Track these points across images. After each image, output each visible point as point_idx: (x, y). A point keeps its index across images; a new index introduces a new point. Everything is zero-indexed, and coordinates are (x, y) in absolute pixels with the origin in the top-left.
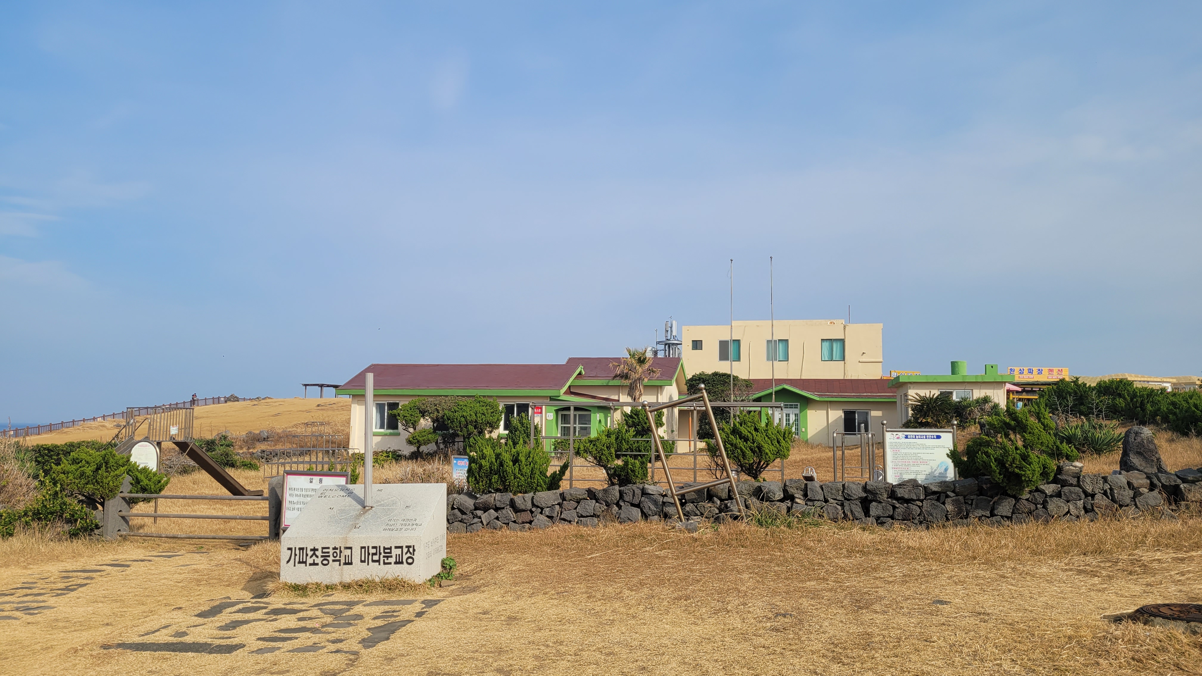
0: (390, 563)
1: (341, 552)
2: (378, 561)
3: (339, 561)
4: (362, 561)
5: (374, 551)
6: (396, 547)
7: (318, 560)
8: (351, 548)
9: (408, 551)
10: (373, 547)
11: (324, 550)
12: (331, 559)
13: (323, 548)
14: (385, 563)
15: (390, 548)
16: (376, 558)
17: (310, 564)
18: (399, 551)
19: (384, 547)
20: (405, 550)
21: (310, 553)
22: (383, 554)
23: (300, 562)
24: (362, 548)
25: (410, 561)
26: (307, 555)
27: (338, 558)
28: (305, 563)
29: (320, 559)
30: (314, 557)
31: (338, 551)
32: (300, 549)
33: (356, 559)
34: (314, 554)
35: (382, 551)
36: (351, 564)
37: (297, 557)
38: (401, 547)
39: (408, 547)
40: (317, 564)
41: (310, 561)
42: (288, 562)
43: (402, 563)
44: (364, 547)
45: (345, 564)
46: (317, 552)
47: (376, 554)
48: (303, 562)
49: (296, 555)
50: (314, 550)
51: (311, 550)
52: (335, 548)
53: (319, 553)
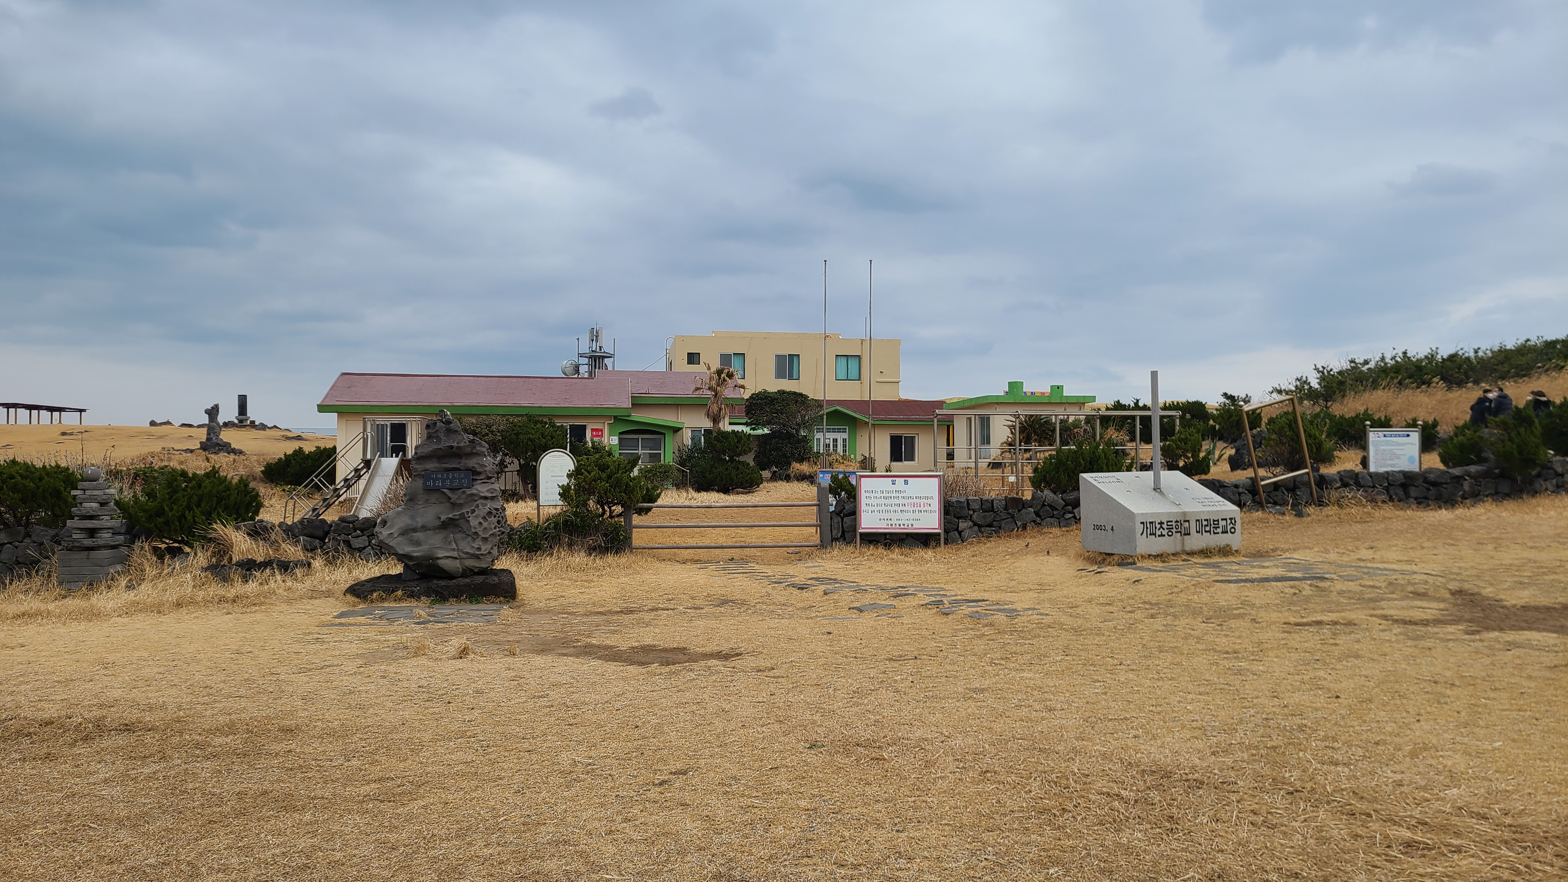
0: (1218, 533)
1: (1181, 524)
2: (1210, 531)
3: (1181, 532)
4: (1197, 532)
5: (1206, 523)
6: (1222, 520)
7: (1165, 532)
8: (1188, 521)
9: (1231, 522)
10: (1205, 520)
11: (1169, 524)
12: (1174, 530)
13: (1168, 522)
14: (1214, 533)
15: (1218, 521)
16: (1208, 529)
17: (1159, 536)
18: (1224, 523)
19: (1214, 521)
20: (1229, 521)
21: (1158, 526)
22: (1213, 525)
23: (1150, 534)
24: (1197, 520)
25: (1233, 530)
26: (1156, 528)
27: (1179, 530)
28: (1155, 535)
29: (1166, 531)
30: (1161, 530)
31: (1179, 524)
32: (1150, 523)
33: (1193, 531)
34: (1161, 527)
35: (1212, 523)
36: (1189, 534)
37: (1149, 530)
38: (1226, 519)
39: (1231, 519)
40: (1164, 536)
41: (1158, 533)
42: (1142, 534)
43: (1227, 532)
44: (1199, 520)
45: (1185, 534)
46: (1163, 526)
47: (1207, 526)
48: (1153, 534)
49: (1147, 528)
50: (1161, 523)
51: (1159, 523)
52: (1177, 522)
53: (1165, 526)
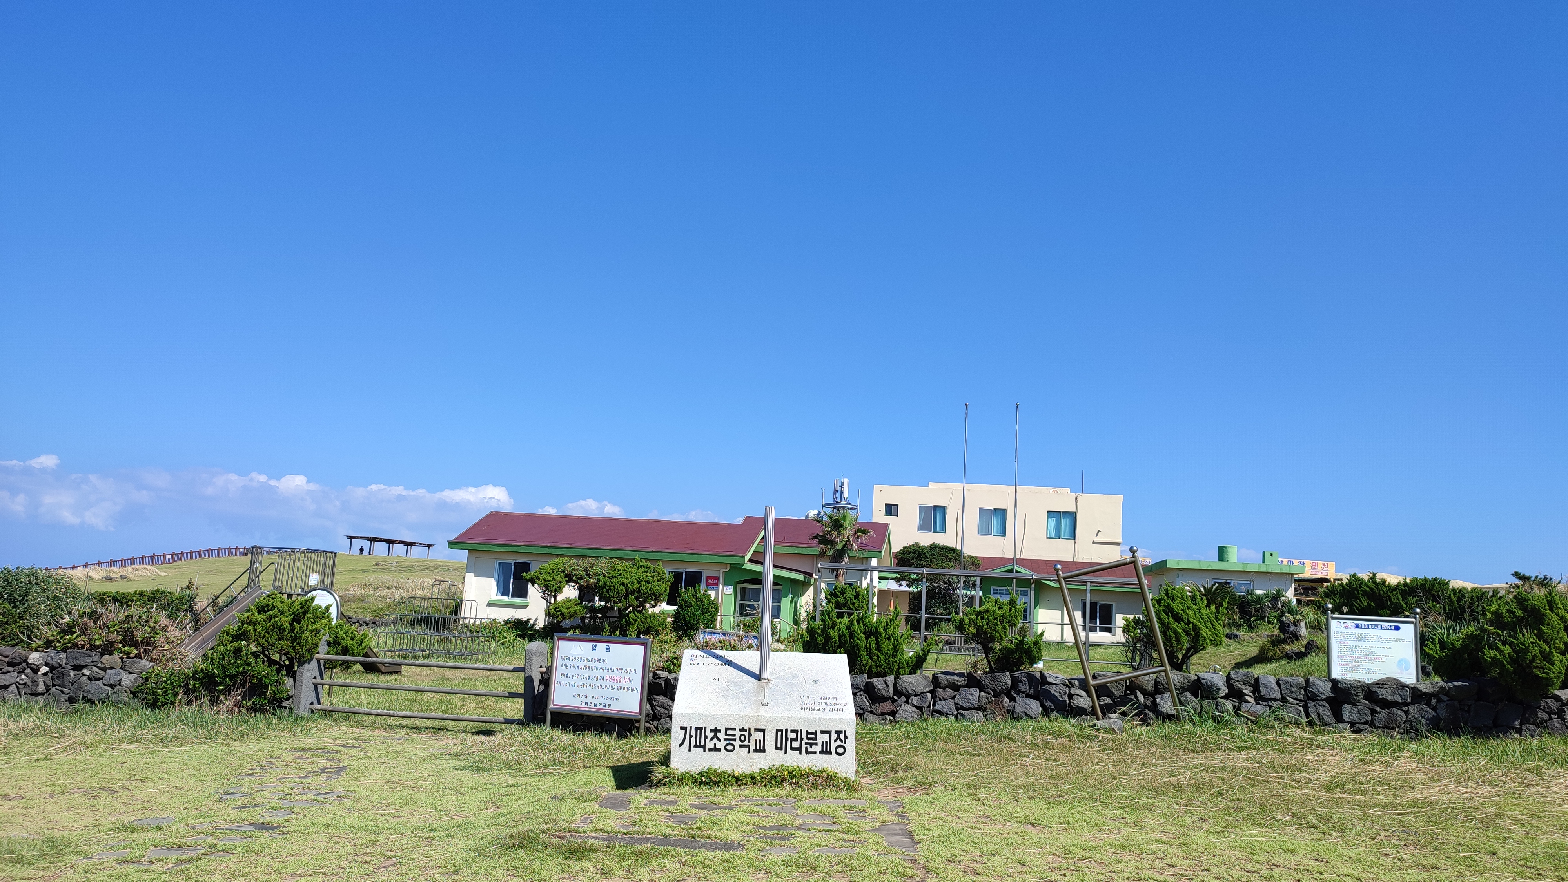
0: (815, 753)
1: (750, 735)
2: (799, 749)
3: (748, 746)
4: (777, 748)
5: (793, 735)
6: (823, 732)
7: (721, 745)
8: (763, 731)
9: (839, 737)
10: (792, 731)
11: (729, 732)
12: (737, 743)
13: (727, 729)
14: (807, 752)
15: (815, 733)
16: (796, 745)
17: (710, 750)
18: (826, 738)
19: (807, 732)
20: (834, 736)
21: (710, 735)
22: (805, 740)
23: (696, 746)
24: (777, 731)
25: (840, 750)
26: (706, 737)
27: (746, 743)
28: (704, 747)
29: (723, 743)
30: (715, 740)
31: (747, 734)
32: (697, 729)
33: (770, 745)
34: (715, 736)
35: (804, 736)
36: (764, 751)
37: (693, 740)
38: (829, 733)
39: (838, 733)
40: (719, 750)
41: (709, 745)
42: (681, 745)
43: (830, 753)
44: (782, 731)
45: (756, 751)
46: (718, 734)
47: (796, 740)
48: (700, 746)
49: (691, 736)
50: (716, 731)
51: (711, 731)
52: (742, 730)
53: (721, 735)
